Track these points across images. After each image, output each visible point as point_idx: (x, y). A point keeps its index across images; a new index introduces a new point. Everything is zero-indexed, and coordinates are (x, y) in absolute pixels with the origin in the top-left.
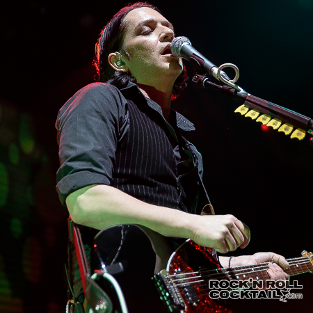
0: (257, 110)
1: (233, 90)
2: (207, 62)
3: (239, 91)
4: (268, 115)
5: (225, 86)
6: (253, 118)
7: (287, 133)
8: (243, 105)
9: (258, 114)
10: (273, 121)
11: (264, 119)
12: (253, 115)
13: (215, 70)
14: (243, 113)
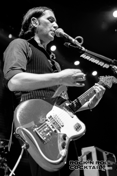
0: (89, 56)
1: (80, 48)
2: (70, 38)
3: (82, 49)
4: (94, 58)
5: (77, 47)
6: (88, 59)
7: (101, 65)
8: (84, 54)
9: (90, 57)
10: (96, 60)
11: (92, 60)
12: (88, 58)
13: (73, 40)
14: (83, 57)
